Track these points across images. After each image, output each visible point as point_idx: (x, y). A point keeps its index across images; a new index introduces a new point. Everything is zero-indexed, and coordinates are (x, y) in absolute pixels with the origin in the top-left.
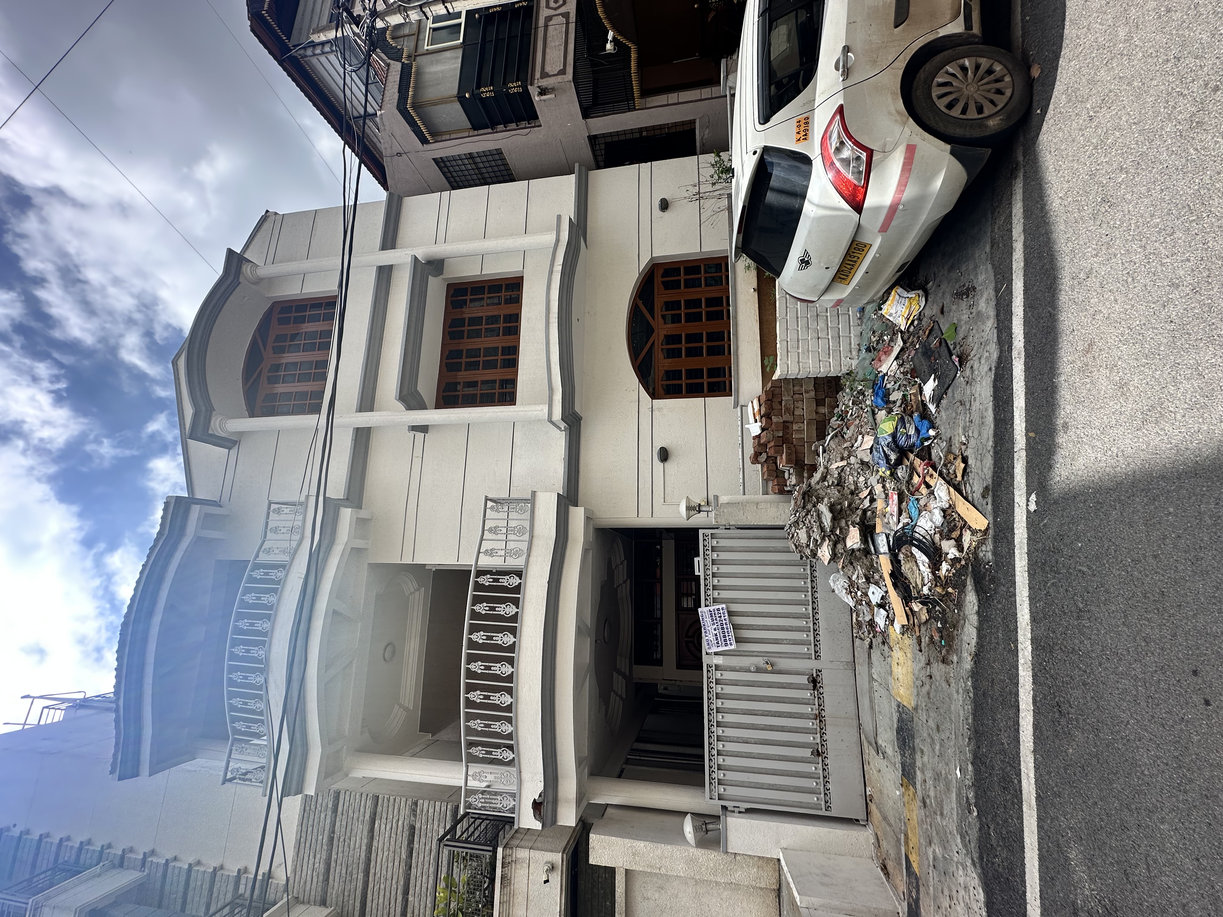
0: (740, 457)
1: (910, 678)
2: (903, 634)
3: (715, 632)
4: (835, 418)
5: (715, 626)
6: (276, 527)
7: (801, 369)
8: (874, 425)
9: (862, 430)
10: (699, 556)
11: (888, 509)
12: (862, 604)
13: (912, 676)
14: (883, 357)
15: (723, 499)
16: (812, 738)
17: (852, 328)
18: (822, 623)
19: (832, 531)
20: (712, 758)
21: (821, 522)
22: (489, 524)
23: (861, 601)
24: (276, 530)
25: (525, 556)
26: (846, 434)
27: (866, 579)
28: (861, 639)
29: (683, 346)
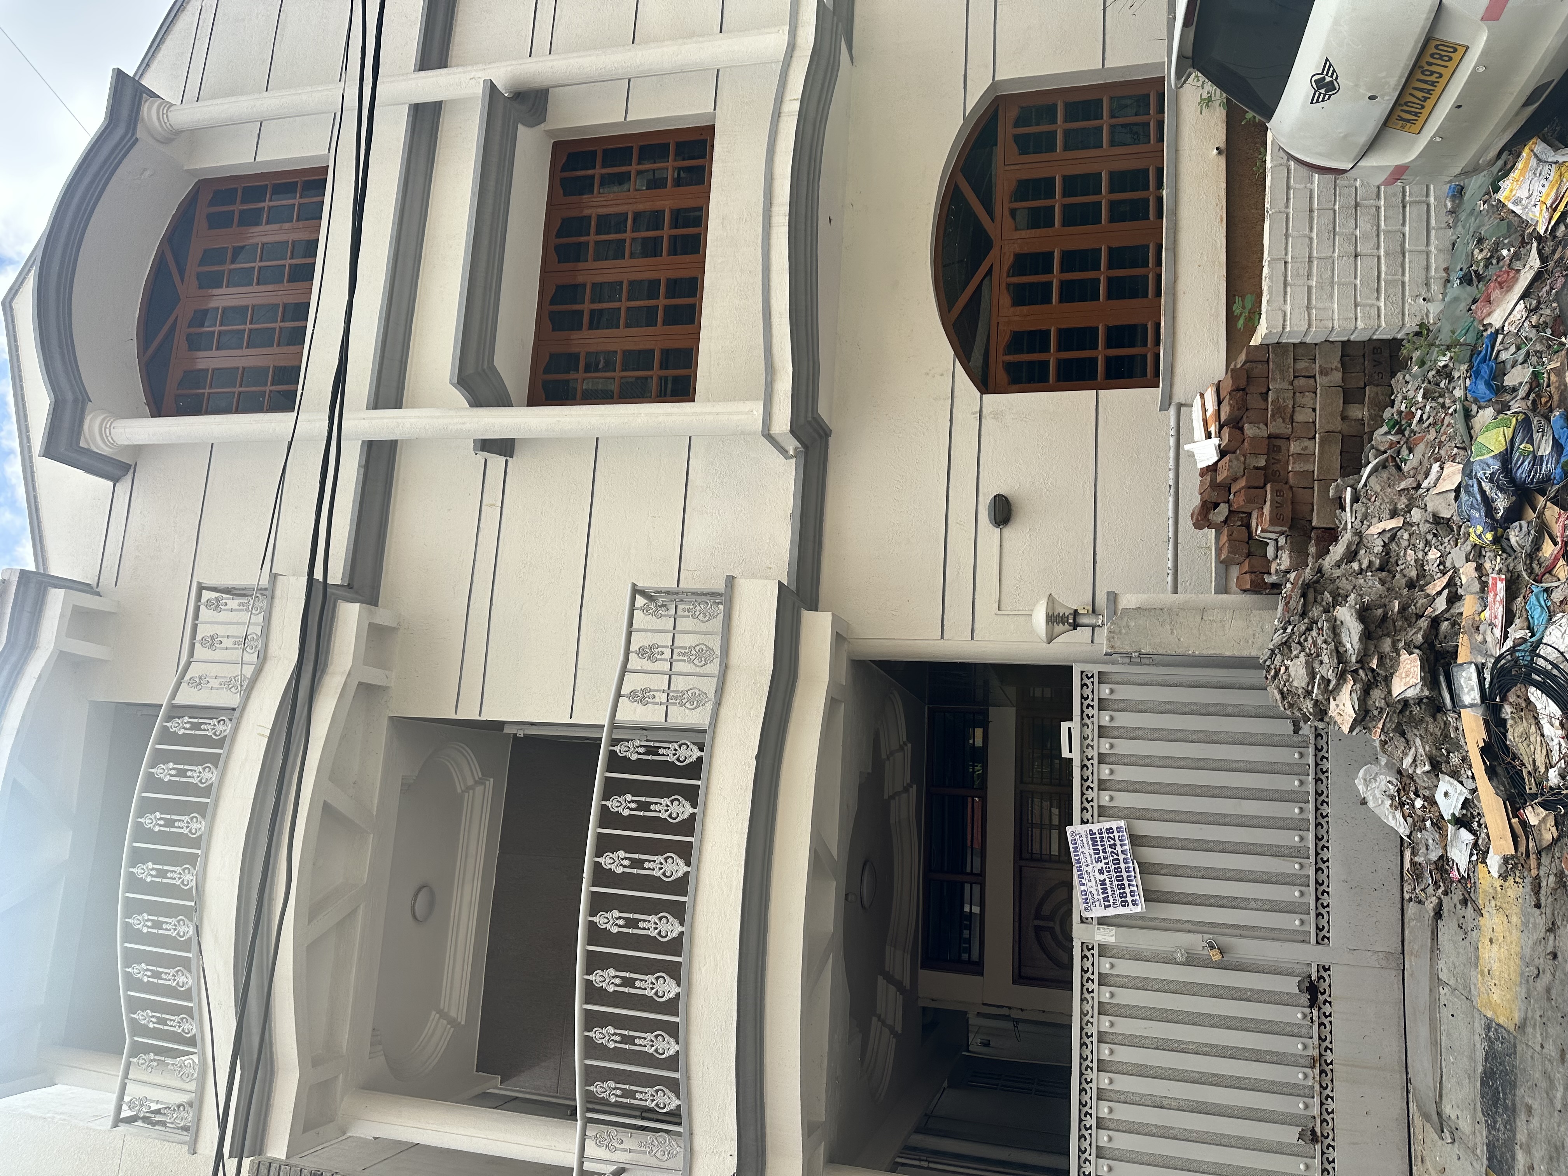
0: (1171, 513)
1: (1515, 964)
2: (1505, 879)
3: (1102, 877)
4: (1385, 429)
5: (1102, 865)
6: (212, 637)
7: (1314, 323)
8: (1466, 439)
9: (1442, 452)
10: (1070, 719)
11: (1486, 614)
12: (1425, 828)
13: (1518, 961)
14: (1496, 294)
15: (1128, 600)
16: (1301, 1106)
17: (1433, 233)
18: (1335, 869)
19: (1362, 661)
20: (1086, 1134)
21: (1339, 644)
22: (637, 642)
23: (1424, 820)
24: (212, 642)
25: (709, 706)
26: (1405, 461)
27: (1432, 764)
28: (1420, 902)
29: (1056, 278)
